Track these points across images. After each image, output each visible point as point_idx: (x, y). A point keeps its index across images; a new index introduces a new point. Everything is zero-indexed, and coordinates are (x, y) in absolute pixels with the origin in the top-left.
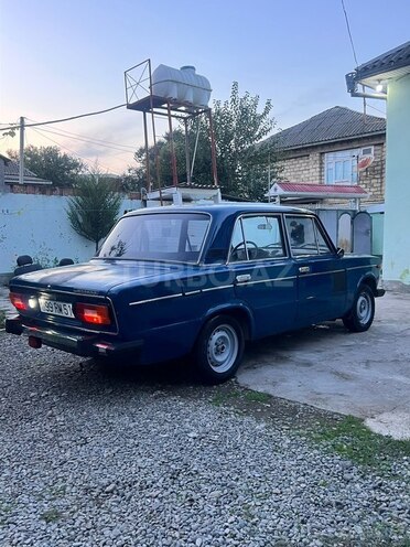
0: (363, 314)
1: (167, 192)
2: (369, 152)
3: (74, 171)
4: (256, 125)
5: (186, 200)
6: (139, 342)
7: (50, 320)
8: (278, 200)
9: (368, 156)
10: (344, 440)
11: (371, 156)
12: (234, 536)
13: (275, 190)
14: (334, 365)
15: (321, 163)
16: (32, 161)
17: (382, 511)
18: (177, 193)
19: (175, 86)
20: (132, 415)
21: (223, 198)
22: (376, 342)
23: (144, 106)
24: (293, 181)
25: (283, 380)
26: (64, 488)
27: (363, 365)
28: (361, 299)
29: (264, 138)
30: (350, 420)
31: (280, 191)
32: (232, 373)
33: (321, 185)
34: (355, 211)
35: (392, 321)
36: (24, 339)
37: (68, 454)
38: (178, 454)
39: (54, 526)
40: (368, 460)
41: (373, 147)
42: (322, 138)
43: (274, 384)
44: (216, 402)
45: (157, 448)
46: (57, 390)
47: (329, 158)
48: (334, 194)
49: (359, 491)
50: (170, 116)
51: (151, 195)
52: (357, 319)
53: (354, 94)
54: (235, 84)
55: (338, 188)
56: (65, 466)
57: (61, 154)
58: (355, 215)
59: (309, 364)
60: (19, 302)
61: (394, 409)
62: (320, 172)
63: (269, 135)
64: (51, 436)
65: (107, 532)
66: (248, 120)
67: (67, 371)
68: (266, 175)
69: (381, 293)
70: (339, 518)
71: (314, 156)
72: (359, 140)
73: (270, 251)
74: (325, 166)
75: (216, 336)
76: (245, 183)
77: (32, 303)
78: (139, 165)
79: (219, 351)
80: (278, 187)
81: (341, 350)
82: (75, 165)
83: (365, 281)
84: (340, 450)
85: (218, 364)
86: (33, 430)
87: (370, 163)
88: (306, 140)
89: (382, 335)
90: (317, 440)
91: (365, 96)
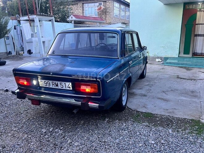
1: (31, 17)
8: (73, 22)
11: (102, 6)
13: (72, 18)
18: (36, 18)
31: (74, 18)
41: (102, 3)
47: (86, 6)
51: (22, 18)
62: (83, 11)
71: (80, 4)
74: (84, 8)
75: (123, 90)
80: (73, 17)
85: (124, 101)
87: (102, 9)
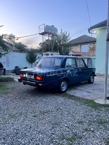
0: (92, 80)
1: (47, 53)
2: (91, 45)
3: (25, 48)
4: (67, 39)
5: (52, 55)
6: (48, 84)
7: (28, 79)
8: (71, 55)
9: (91, 46)
10: (91, 104)
11: (92, 46)
12: (71, 120)
13: (71, 53)
14: (86, 90)
15: (81, 47)
16: (16, 45)
17: (100, 116)
18: (50, 53)
19: (50, 30)
20: (46, 99)
21: (60, 54)
22: (95, 86)
23: (43, 34)
24: (74, 51)
25: (76, 93)
26: (36, 111)
27: (92, 90)
28: (91, 77)
29: (68, 41)
30: (91, 100)
32: (65, 91)
33: (81, 52)
34: (88, 58)
35: (98, 82)
36: (22, 83)
37: (35, 105)
38: (57, 106)
39: (36, 118)
40: (96, 108)
42: (81, 42)
43: (74, 93)
44: (63, 96)
45: (53, 105)
46: (29, 94)
47: (82, 46)
48: (84, 54)
49: (95, 113)
50: (48, 36)
51: (44, 53)
52: (91, 81)
53: (90, 33)
54: (62, 30)
55: (85, 53)
56: (35, 108)
57: (22, 44)
58: (88, 59)
59: (81, 90)
60: (21, 75)
61: (100, 98)
62: (81, 49)
63: (70, 40)
64: (31, 102)
65: (46, 119)
66: (65, 37)
67: (30, 90)
68: (69, 50)
69: (96, 75)
70: (91, 117)
71: (79, 46)
72: (89, 42)
73: (72, 66)
75: (62, 83)
76: (64, 51)
77: (24, 76)
78: (40, 47)
79: (63, 87)
81: (88, 87)
82: (25, 46)
83: (92, 73)
84: (90, 106)
85: (63, 89)
86: (26, 101)
87: (92, 47)
88: (77, 42)
89: (96, 84)
90: (85, 104)
91: (92, 33)
